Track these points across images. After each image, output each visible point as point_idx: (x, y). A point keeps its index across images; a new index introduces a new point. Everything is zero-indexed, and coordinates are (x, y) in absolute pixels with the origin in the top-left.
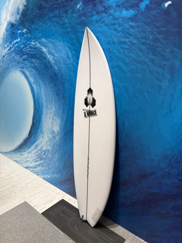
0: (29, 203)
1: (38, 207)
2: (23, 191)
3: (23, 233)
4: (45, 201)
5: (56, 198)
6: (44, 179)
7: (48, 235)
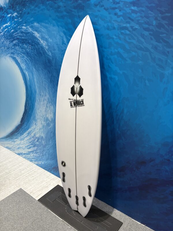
0: (25, 190)
1: (34, 194)
2: (18, 178)
3: (21, 221)
4: (41, 187)
5: (51, 184)
6: (38, 166)
7: (46, 222)
